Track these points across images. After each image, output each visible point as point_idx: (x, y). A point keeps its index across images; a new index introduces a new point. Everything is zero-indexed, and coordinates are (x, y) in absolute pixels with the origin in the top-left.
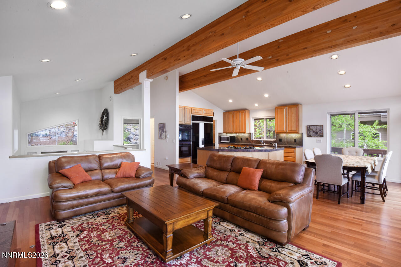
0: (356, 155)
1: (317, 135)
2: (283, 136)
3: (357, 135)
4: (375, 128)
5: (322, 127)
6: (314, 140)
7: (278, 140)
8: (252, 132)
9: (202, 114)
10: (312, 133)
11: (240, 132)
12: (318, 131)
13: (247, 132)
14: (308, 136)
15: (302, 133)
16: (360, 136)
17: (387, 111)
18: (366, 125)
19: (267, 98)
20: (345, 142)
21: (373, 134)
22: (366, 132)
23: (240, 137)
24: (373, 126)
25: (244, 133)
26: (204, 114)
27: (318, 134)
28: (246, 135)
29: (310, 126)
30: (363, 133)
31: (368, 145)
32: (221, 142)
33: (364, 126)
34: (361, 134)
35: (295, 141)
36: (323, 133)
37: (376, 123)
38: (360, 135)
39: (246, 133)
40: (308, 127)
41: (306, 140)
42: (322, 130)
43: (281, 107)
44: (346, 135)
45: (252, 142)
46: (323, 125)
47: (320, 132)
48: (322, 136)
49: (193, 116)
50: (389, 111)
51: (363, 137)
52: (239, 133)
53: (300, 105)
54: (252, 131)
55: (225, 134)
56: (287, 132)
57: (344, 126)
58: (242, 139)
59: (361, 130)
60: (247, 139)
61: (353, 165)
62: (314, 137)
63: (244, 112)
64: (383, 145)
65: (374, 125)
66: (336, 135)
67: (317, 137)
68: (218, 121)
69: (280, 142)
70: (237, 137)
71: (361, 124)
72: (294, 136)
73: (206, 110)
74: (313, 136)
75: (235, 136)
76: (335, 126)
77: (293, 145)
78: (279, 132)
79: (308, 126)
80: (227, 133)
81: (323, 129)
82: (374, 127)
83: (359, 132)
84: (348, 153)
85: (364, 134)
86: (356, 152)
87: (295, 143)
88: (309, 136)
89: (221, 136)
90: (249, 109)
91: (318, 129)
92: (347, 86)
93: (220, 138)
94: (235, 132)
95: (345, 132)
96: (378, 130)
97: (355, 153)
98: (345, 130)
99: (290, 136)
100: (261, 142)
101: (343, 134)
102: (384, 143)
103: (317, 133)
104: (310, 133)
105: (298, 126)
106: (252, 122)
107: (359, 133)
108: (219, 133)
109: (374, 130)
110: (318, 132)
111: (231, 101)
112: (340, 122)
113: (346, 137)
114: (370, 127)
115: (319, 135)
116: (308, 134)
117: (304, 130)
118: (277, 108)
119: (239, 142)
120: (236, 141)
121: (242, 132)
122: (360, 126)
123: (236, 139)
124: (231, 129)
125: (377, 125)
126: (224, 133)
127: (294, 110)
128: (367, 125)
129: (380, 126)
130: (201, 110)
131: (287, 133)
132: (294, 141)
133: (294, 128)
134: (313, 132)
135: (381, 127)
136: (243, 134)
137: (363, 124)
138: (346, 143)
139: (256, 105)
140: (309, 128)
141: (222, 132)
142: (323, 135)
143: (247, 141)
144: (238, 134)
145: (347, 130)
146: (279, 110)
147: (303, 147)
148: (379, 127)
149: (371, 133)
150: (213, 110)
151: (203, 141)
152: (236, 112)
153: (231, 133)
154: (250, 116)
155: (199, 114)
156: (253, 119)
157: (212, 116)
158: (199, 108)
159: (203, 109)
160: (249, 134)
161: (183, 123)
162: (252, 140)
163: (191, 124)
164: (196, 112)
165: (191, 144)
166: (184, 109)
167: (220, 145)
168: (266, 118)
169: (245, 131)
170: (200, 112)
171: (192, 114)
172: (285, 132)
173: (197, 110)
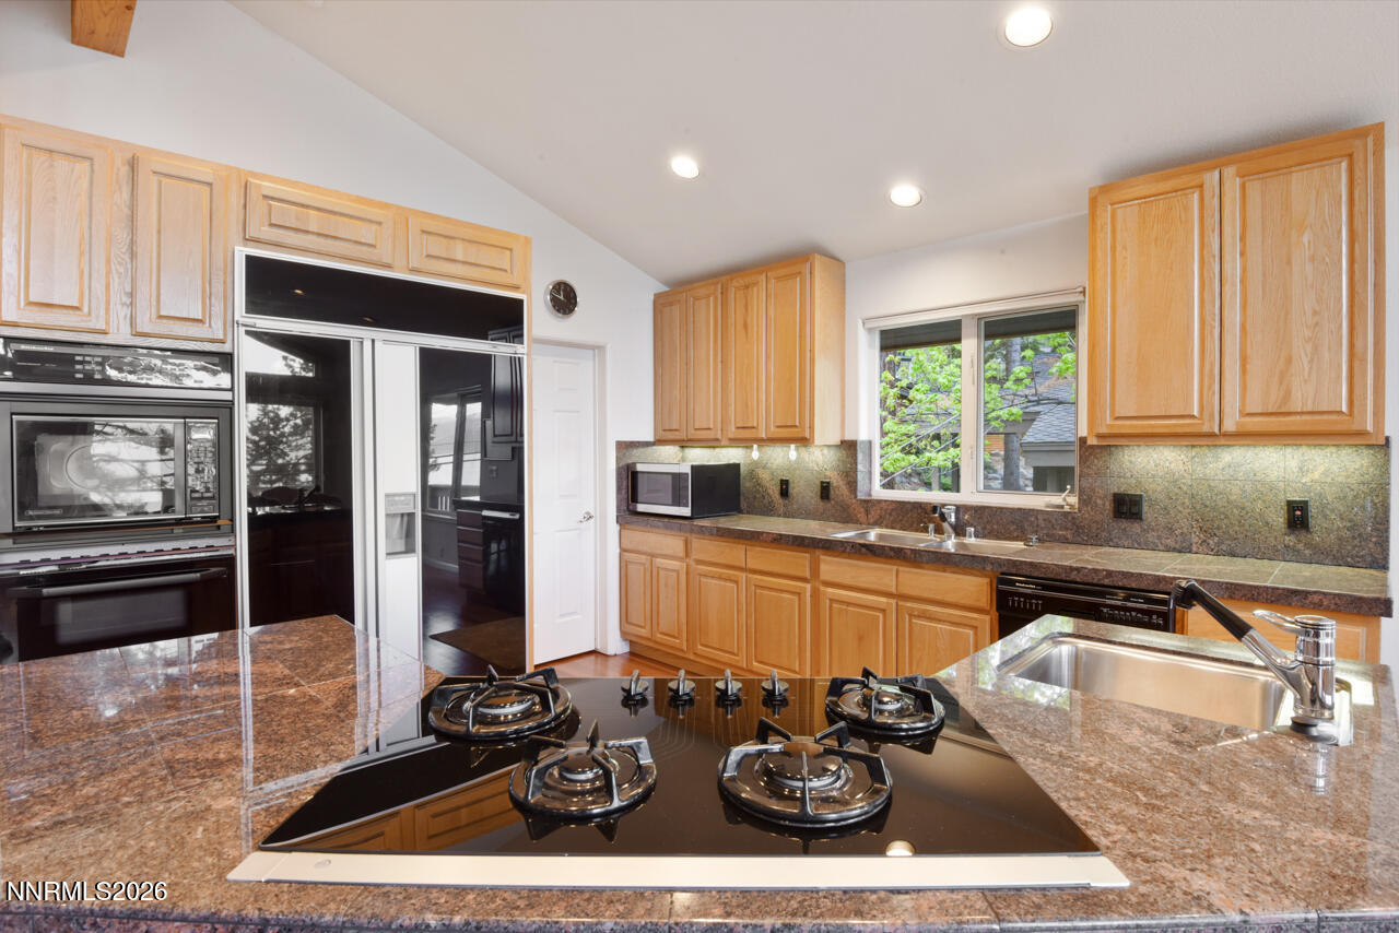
2: (1155, 463)
7: (1109, 505)
8: (861, 436)
9: (384, 252)
11: (774, 432)
13: (827, 432)
15: (1386, 444)
23: (773, 475)
25: (804, 441)
26: (414, 264)
28: (818, 459)
32: (641, 508)
35: (1298, 516)
39: (818, 440)
45: (862, 516)
49: (254, 262)
52: (761, 442)
54: (866, 428)
55: (670, 451)
56: (1229, 426)
58: (784, 488)
60: (826, 489)
63: (799, 273)
69: (1124, 524)
70: (752, 474)
72: (1281, 469)
73: (447, 231)
75: (737, 466)
77: (1272, 554)
80: (684, 444)
87: (1290, 540)
89: (640, 468)
90: (842, 259)
93: (631, 483)
94: (732, 432)
99: (1233, 466)
100: (943, 517)
105: (1369, 361)
106: (866, 354)
108: (624, 447)
118: (1105, 193)
119: (768, 510)
120: (743, 505)
121: (786, 434)
123: (746, 484)
124: (706, 414)
126: (659, 442)
127: (1316, 186)
130: (374, 213)
131: (1222, 436)
132: (1279, 519)
133: (1323, 391)
136: (792, 452)
139: (906, 193)
141: (651, 438)
143: (821, 504)
144: (755, 454)
146: (1130, 213)
150: (527, 241)
151: (411, 516)
152: (741, 282)
153: (712, 443)
154: (843, 303)
155: (363, 252)
156: (870, 330)
157: (516, 288)
158: (359, 200)
159: (404, 215)
160: (842, 454)
161: (105, 333)
162: (861, 496)
163: (226, 348)
164: (307, 232)
165: (229, 562)
166: (125, 170)
167: (624, 532)
168: (980, 318)
169: (812, 428)
170: (366, 233)
171: (248, 240)
172: (1205, 429)
173: (319, 209)
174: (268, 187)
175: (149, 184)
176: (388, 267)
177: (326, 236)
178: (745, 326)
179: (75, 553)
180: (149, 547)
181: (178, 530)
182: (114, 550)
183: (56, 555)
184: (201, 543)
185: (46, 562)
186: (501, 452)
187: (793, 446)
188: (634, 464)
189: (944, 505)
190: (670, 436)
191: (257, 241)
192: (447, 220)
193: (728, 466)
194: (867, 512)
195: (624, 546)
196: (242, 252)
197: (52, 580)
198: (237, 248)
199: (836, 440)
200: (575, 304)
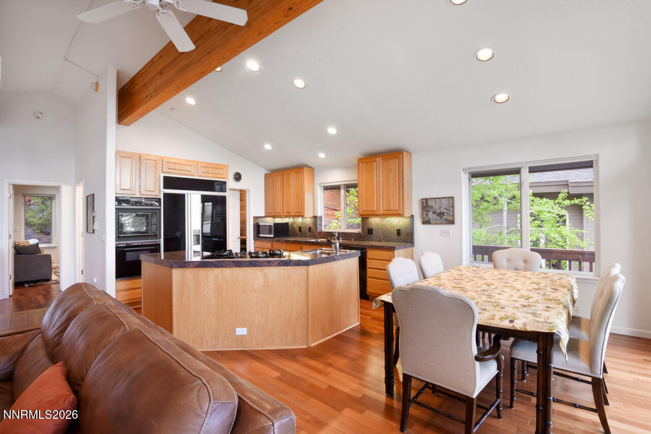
0: (526, 270)
1: (441, 219)
2: (375, 221)
3: (527, 218)
4: (560, 204)
5: (451, 201)
6: (435, 230)
7: (367, 231)
8: (319, 215)
9: (193, 172)
10: (430, 214)
11: (295, 214)
12: (443, 210)
13: (309, 214)
14: (424, 223)
15: (412, 216)
16: (534, 220)
17: (592, 162)
18: (544, 199)
19: (333, 136)
20: (505, 231)
21: (557, 216)
22: (545, 213)
23: (297, 225)
24: (557, 201)
25: (303, 216)
26: (199, 174)
27: (443, 218)
28: (308, 221)
29: (426, 200)
30: (538, 215)
31: (548, 237)
32: (261, 235)
33: (541, 201)
34: (535, 217)
35: (399, 232)
36: (453, 215)
37: (563, 195)
38: (533, 218)
39: (307, 216)
40: (423, 203)
41: (420, 230)
42: (451, 209)
43: (369, 159)
44: (507, 219)
46: (453, 198)
47: (448, 213)
48: (452, 222)
49: (165, 177)
50: (597, 160)
51: (539, 222)
52: (292, 216)
53: (404, 152)
54: (320, 212)
55: (268, 219)
56: (381, 213)
57: (503, 201)
58: (300, 228)
59: (536, 209)
60: (310, 229)
61: (511, 321)
62: (436, 224)
63: (301, 172)
64: (576, 238)
65: (559, 200)
66: (490, 218)
67: (441, 224)
68: (251, 192)
69: (369, 235)
70: (292, 225)
71: (536, 197)
72: (396, 222)
73: (207, 166)
74: (434, 222)
75: (288, 223)
76: (488, 201)
77: (395, 241)
78: (367, 213)
79: (422, 199)
80: (274, 217)
81: (453, 207)
82: (558, 203)
83: (531, 213)
84: (505, 263)
85: (542, 216)
86: (525, 261)
87: (398, 238)
88: (426, 222)
90: (313, 168)
91: (444, 206)
92: (501, 97)
93: (258, 228)
94: (285, 214)
95: (505, 213)
96: (567, 208)
97: (522, 264)
98: (506, 208)
99: (388, 221)
100: (334, 235)
101: (502, 216)
102: (577, 234)
103: (441, 215)
104: (427, 215)
105: (401, 200)
106: (320, 194)
107: (532, 215)
108: (256, 218)
109: (560, 209)
110: (443, 214)
111: (268, 147)
112: (495, 193)
113: (507, 223)
114: (551, 202)
115: (446, 219)
116: (423, 219)
117: (415, 209)
118: (360, 160)
119: (296, 236)
120: (290, 234)
121: (298, 214)
122: (533, 201)
123: (290, 228)
124: (279, 209)
125: (565, 199)
126: (266, 216)
127: (393, 163)
128: (546, 198)
129: (571, 200)
130: (190, 163)
131: (380, 215)
132: (395, 232)
133: (395, 206)
134: (434, 213)
135: (573, 202)
136: (300, 220)
137: (538, 198)
138: (508, 234)
139: (322, 155)
140: (425, 205)
141: (264, 215)
142: (454, 218)
143: (309, 234)
144: (292, 220)
145: (509, 210)
146: (364, 165)
147: (414, 246)
148: (567, 202)
149: (554, 215)
150: (228, 166)
151: (199, 235)
152: (288, 172)
153: (281, 217)
154: (314, 179)
155: (186, 173)
156: (321, 186)
157: (224, 178)
158: (187, 161)
159: (197, 163)
160: (313, 220)
161: (134, 195)
162: (318, 231)
163: (159, 197)
164: (176, 169)
165: (159, 245)
166: (138, 159)
167: (256, 243)
168: (345, 185)
169: (304, 213)
170: (188, 168)
171: (163, 172)
172: (377, 213)
173: (178, 164)
174: (168, 160)
175: (143, 162)
176: (194, 176)
177: (180, 170)
178: (288, 185)
179: (129, 242)
180: (143, 241)
181: (149, 237)
182: (136, 242)
183: (125, 242)
184: (153, 241)
185: (123, 244)
186: (218, 220)
187: (300, 218)
188: (259, 223)
189: (335, 232)
190: (269, 215)
191: (165, 172)
192: (207, 163)
193: (286, 223)
194: (319, 235)
195: (256, 246)
196: (162, 175)
197: (125, 247)
198: (161, 175)
199: (312, 216)
200: (241, 179)
